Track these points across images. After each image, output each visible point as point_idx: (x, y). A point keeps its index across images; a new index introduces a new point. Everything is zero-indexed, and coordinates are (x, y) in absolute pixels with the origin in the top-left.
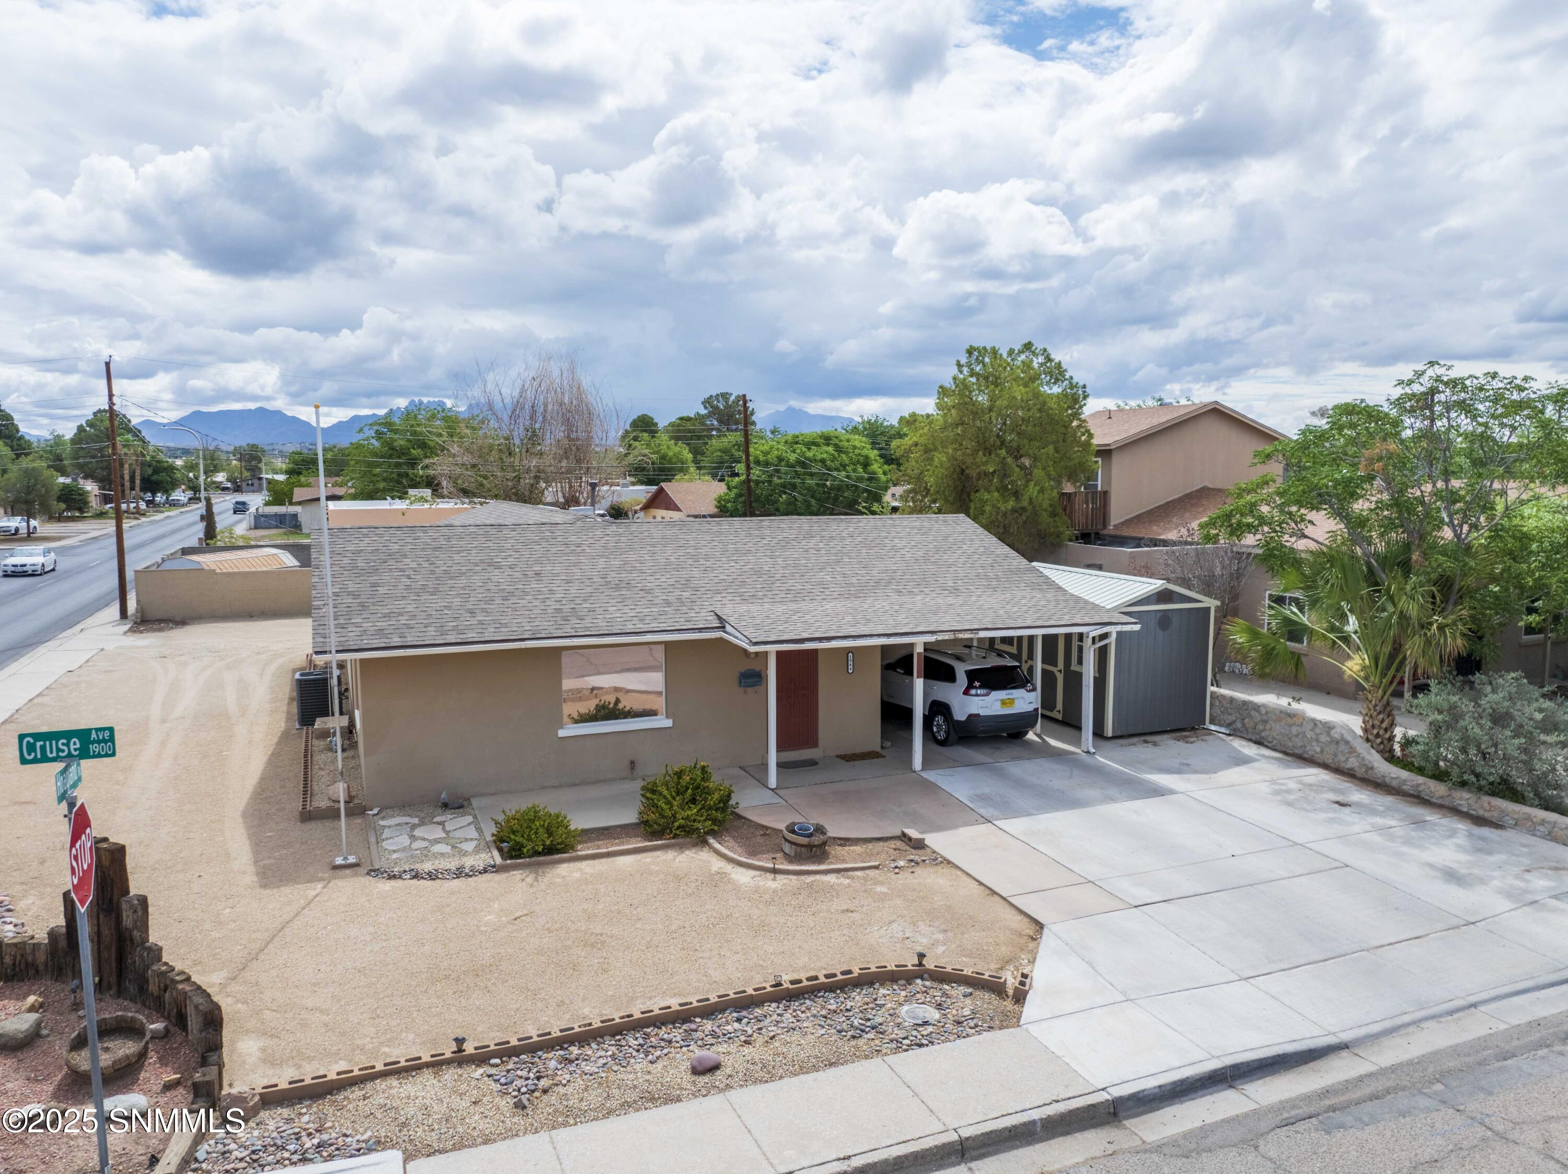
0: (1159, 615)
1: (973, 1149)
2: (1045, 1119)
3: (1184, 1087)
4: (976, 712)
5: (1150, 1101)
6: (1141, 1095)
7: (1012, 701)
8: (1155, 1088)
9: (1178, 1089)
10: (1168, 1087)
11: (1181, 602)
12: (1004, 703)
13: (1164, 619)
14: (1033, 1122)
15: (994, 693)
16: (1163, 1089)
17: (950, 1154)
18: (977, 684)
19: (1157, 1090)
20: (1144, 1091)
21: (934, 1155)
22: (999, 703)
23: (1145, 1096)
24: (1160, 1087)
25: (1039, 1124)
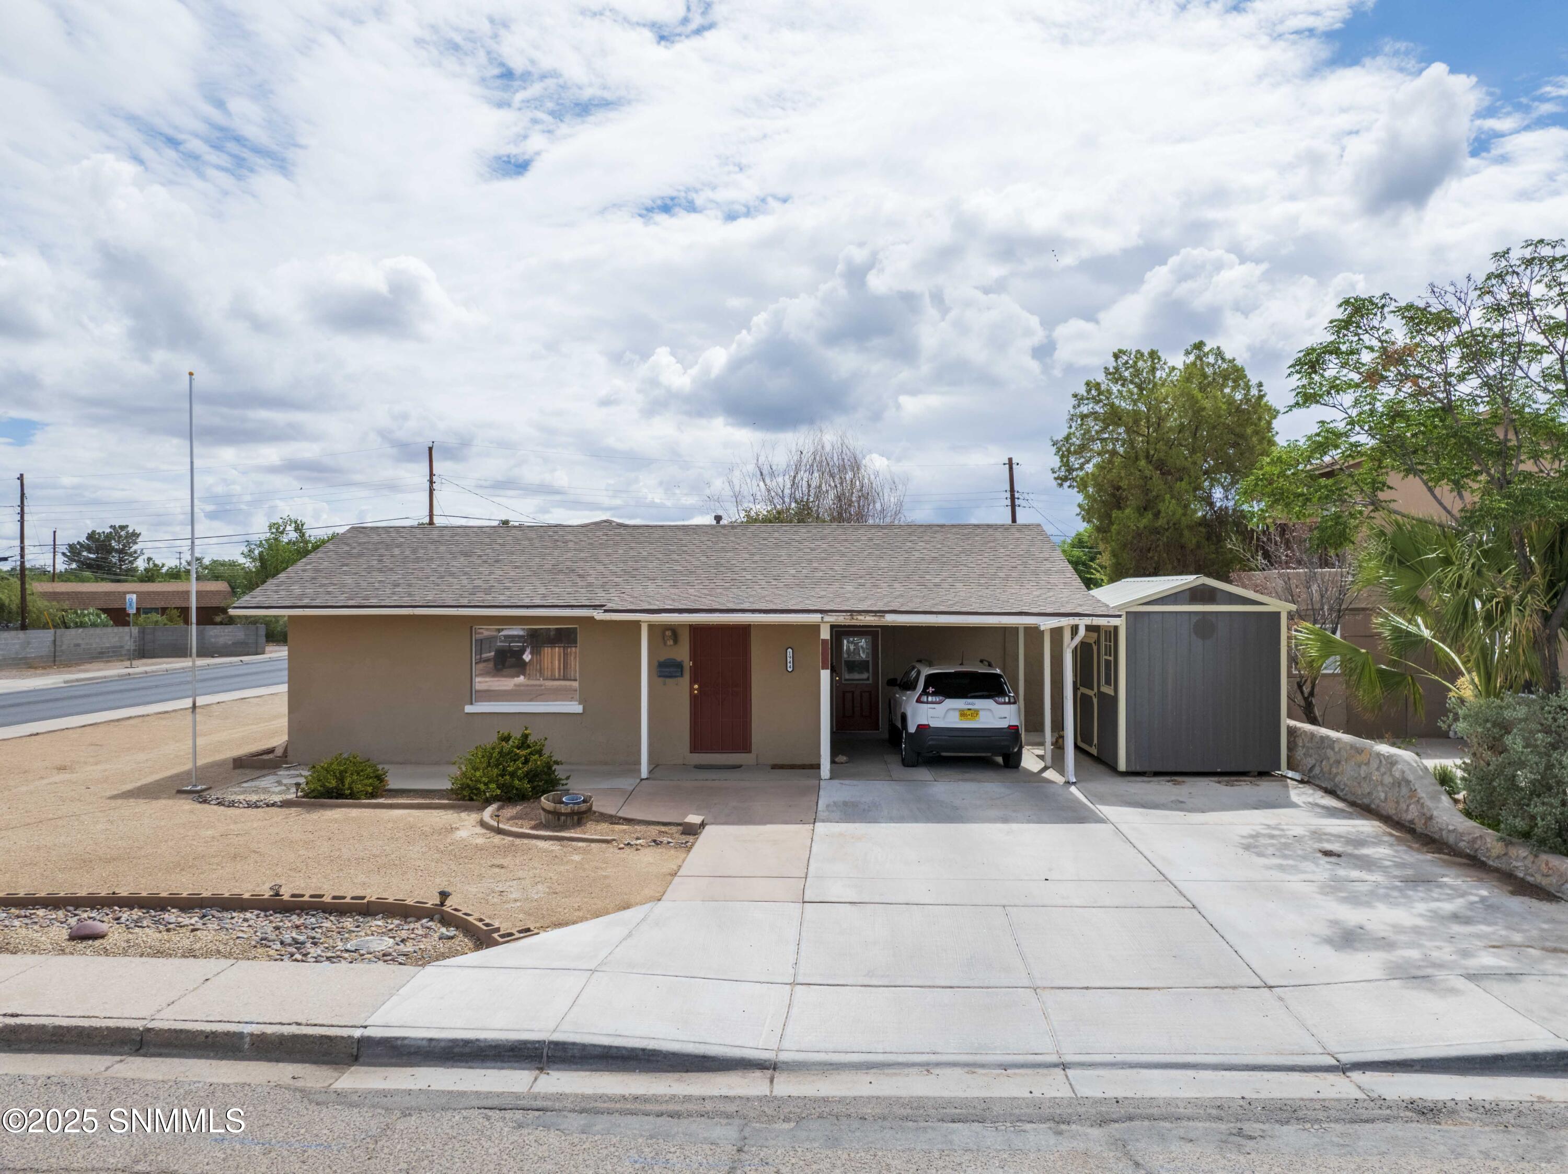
0: (1194, 619)
1: (155, 1045)
2: (258, 1036)
3: (467, 1050)
4: (925, 723)
5: (410, 1054)
6: (399, 1042)
7: (975, 713)
8: (423, 1039)
9: (456, 1050)
10: (442, 1044)
11: (1231, 603)
12: (963, 714)
13: (1204, 625)
14: (240, 1035)
15: (947, 700)
16: (433, 1043)
17: (123, 1043)
18: (931, 690)
19: (424, 1042)
20: (404, 1038)
21: (104, 1037)
22: (957, 714)
23: (403, 1046)
24: (431, 1040)
25: (248, 1039)
